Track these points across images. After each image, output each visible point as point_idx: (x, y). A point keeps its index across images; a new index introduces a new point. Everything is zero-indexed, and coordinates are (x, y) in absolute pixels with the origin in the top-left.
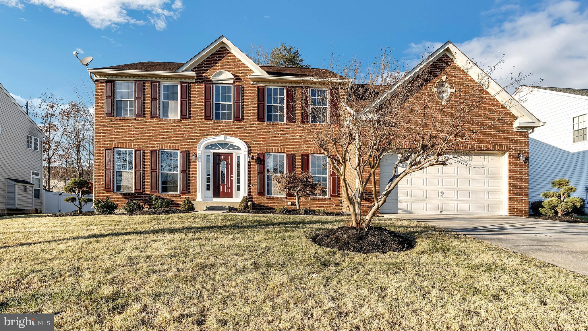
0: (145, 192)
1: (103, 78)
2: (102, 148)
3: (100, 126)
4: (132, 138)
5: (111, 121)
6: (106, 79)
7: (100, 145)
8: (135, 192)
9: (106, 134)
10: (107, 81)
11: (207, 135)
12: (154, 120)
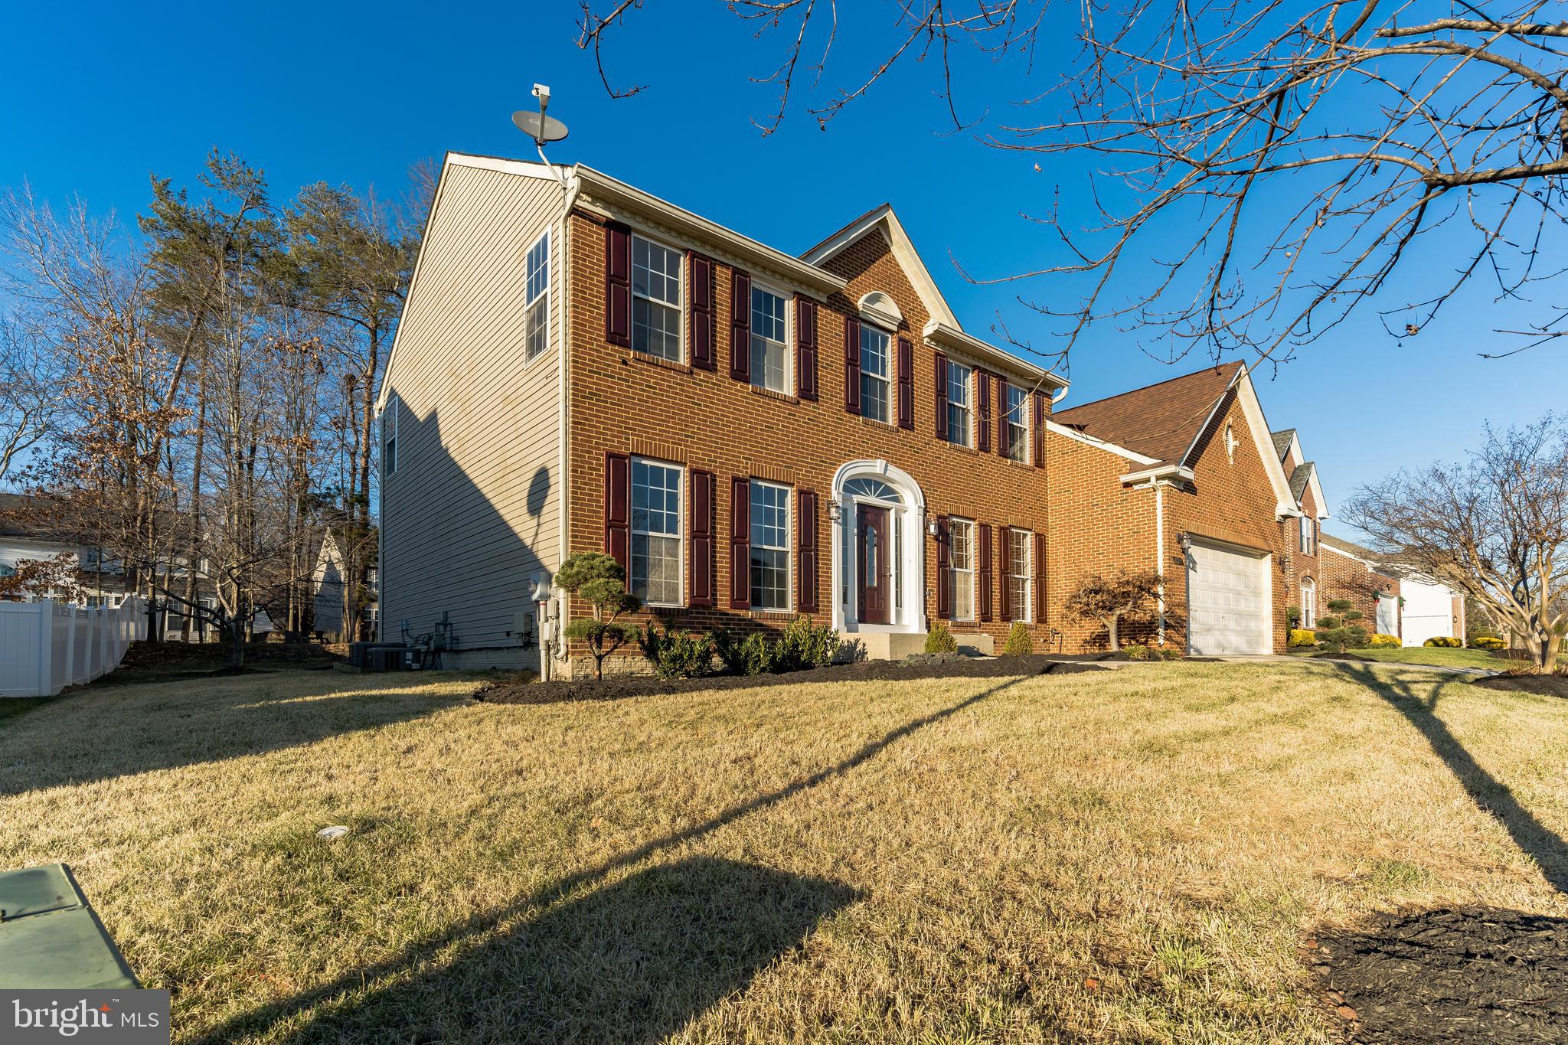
0: (716, 605)
1: (599, 210)
2: (597, 448)
3: (590, 371)
4: (682, 430)
5: (624, 362)
6: (610, 215)
7: (589, 436)
8: (692, 606)
9: (607, 402)
10: (609, 224)
11: (850, 455)
12: (739, 385)
